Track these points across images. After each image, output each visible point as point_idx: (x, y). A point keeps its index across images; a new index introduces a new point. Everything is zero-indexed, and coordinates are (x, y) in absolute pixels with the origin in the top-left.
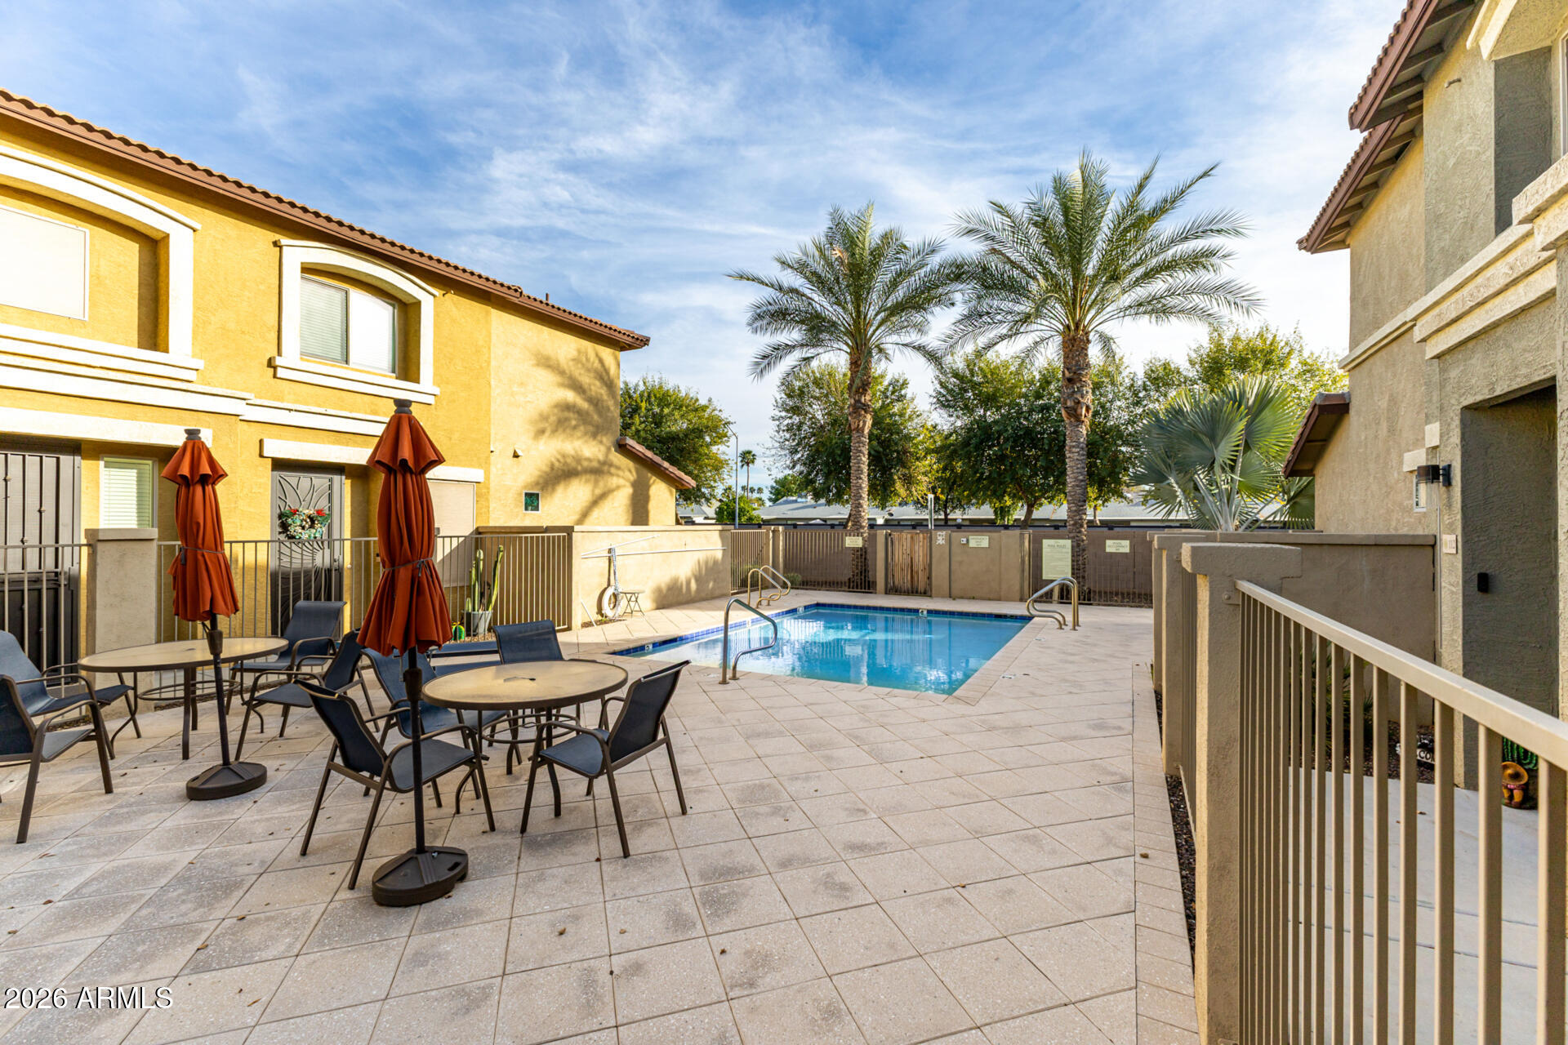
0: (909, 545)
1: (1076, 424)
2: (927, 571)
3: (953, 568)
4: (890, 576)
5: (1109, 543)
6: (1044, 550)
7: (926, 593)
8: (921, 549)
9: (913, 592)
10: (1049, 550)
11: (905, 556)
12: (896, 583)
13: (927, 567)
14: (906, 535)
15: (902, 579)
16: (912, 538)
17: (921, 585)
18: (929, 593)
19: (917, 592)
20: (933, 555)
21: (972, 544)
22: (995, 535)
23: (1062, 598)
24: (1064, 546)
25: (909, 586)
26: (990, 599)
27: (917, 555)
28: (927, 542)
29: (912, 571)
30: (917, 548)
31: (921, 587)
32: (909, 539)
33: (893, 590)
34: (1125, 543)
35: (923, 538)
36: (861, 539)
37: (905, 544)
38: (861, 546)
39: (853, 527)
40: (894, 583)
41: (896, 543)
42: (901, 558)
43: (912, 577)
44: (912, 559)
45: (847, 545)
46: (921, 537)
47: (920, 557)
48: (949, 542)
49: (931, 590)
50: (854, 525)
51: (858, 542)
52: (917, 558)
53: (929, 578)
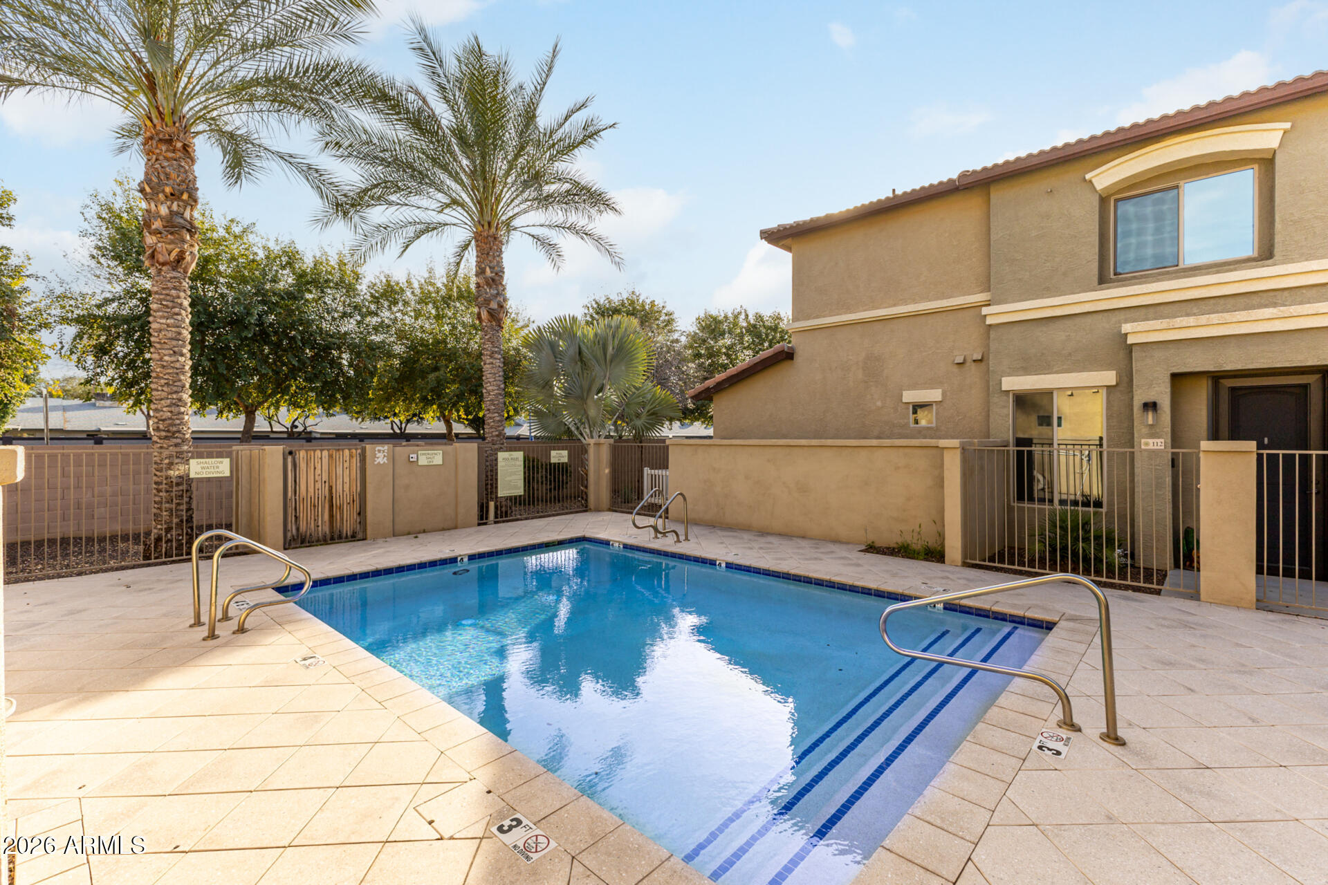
0: (325, 467)
1: (497, 328)
2: (357, 504)
3: (398, 494)
4: (291, 518)
5: (553, 453)
6: (499, 465)
7: (357, 536)
8: (347, 472)
9: (334, 537)
10: (503, 464)
11: (318, 485)
12: (303, 528)
13: (357, 499)
14: (322, 452)
15: (313, 520)
16: (330, 456)
17: (348, 522)
18: (360, 536)
19: (340, 537)
20: (368, 480)
21: (423, 461)
22: (449, 448)
23: (482, 519)
24: (517, 459)
25: (327, 529)
26: (444, 529)
27: (340, 481)
28: (356, 462)
29: (331, 506)
30: (340, 471)
31: (347, 529)
32: (325, 460)
33: (296, 541)
34: (565, 453)
35: (351, 456)
36: (226, 461)
37: (318, 466)
38: (227, 474)
39: (165, 443)
40: (298, 529)
41: (303, 465)
42: (311, 490)
43: (331, 516)
44: (331, 487)
45: (192, 475)
46: (347, 455)
47: (345, 483)
48: (393, 459)
49: (365, 531)
50: (166, 438)
51: (221, 467)
52: (340, 487)
53: (361, 513)
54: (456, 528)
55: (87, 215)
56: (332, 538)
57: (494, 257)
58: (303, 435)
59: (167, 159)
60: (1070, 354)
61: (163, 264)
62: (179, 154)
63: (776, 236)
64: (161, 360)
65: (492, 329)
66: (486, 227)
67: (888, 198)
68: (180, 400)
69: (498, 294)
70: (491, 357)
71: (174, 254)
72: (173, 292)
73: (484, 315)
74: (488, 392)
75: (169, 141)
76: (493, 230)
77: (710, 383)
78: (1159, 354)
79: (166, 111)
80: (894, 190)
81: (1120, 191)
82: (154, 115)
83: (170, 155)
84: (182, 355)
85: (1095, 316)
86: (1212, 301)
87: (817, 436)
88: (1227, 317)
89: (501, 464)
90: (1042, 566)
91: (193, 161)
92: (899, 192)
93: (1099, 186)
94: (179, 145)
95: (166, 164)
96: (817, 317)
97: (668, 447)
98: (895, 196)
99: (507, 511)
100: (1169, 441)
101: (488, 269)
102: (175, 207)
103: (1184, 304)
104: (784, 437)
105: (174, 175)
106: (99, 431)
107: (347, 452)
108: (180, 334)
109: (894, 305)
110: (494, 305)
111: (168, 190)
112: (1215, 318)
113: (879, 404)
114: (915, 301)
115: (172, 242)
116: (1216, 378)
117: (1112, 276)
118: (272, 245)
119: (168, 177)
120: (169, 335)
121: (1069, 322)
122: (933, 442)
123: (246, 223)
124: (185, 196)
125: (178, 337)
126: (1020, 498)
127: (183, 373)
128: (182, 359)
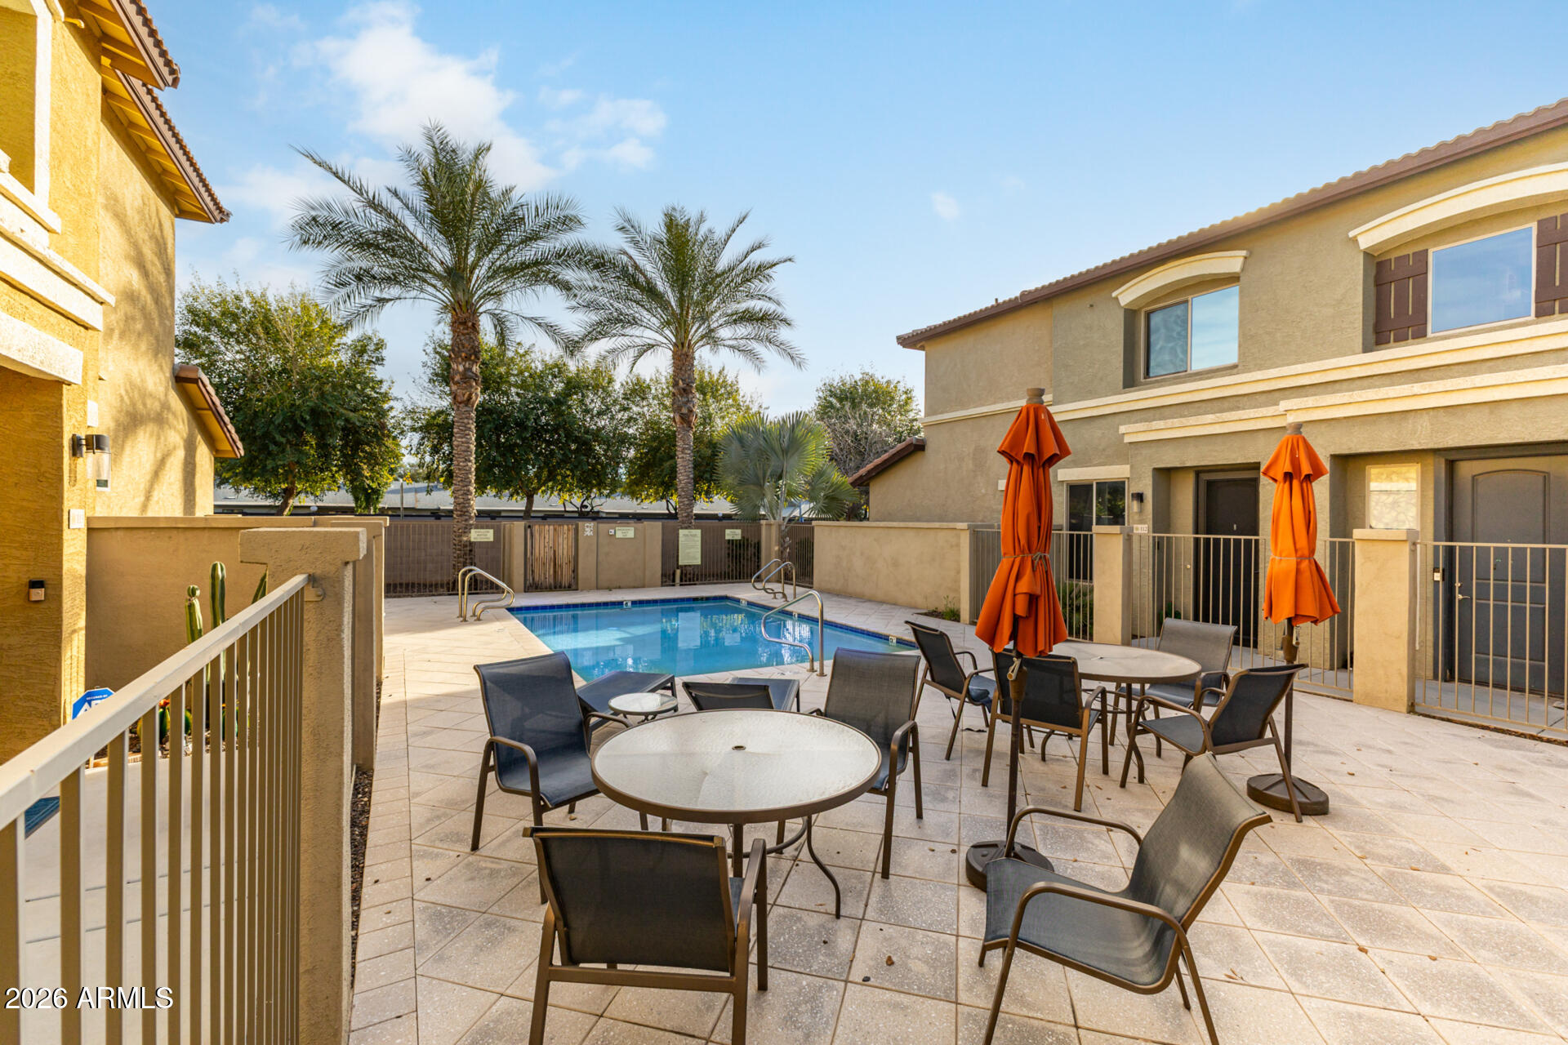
0: (551, 537)
1: (687, 429)
2: (572, 564)
3: (600, 558)
4: (529, 566)
5: (728, 531)
6: (680, 539)
7: (572, 587)
8: (565, 542)
9: (557, 587)
10: (684, 539)
11: (547, 549)
12: (537, 579)
13: (572, 560)
14: (549, 529)
15: (545, 574)
16: (555, 530)
17: (566, 577)
18: (574, 587)
19: (560, 587)
20: (579, 548)
21: (619, 535)
22: (640, 525)
24: (695, 535)
25: (552, 581)
26: (634, 587)
27: (561, 547)
28: (572, 535)
29: (555, 565)
30: (561, 540)
31: (565, 581)
32: (551, 532)
33: (532, 587)
34: (739, 531)
35: (569, 530)
36: (491, 531)
37: (547, 536)
38: (492, 539)
39: (460, 519)
40: (533, 579)
41: (537, 535)
42: (542, 552)
43: (555, 572)
44: (555, 551)
45: (472, 540)
46: (566, 529)
47: (564, 550)
48: (597, 533)
49: (577, 584)
50: (461, 515)
51: (488, 535)
52: (560, 552)
53: (575, 571)
54: (643, 587)
55: (428, 351)
56: (555, 588)
57: (686, 371)
58: (591, 515)
59: (463, 334)
60: (1104, 450)
61: (460, 403)
62: (471, 330)
63: (910, 341)
64: (458, 465)
65: (684, 430)
66: (680, 347)
67: (993, 306)
68: (468, 490)
69: (688, 401)
70: (683, 453)
71: (466, 396)
72: (466, 421)
73: (678, 419)
74: (680, 481)
75: (464, 323)
76: (685, 349)
77: (863, 471)
78: (1145, 452)
79: (463, 304)
80: (996, 300)
81: (1148, 304)
82: (457, 307)
83: (466, 331)
84: (470, 461)
85: (1121, 416)
86: (1197, 405)
87: (941, 520)
88: (1184, 421)
89: (681, 539)
90: (1078, 636)
91: (478, 333)
92: (1000, 301)
93: (1123, 303)
94: (470, 324)
95: (462, 338)
96: (942, 413)
97: (813, 528)
98: (998, 305)
99: (691, 576)
100: (1151, 526)
101: (680, 382)
102: (467, 365)
103: (1184, 406)
104: (918, 520)
105: (467, 345)
106: (439, 509)
107: (566, 527)
108: (469, 447)
109: (995, 403)
110: (684, 411)
111: (463, 355)
112: (1176, 422)
113: (983, 491)
114: (1009, 400)
115: (465, 388)
116: (1198, 471)
117: (1142, 380)
118: (547, 358)
119: (463, 345)
120: (463, 448)
121: (1103, 422)
122: (951, 525)
123: (526, 345)
124: (473, 358)
125: (468, 450)
126: (1071, 576)
127: (471, 473)
128: (470, 464)
